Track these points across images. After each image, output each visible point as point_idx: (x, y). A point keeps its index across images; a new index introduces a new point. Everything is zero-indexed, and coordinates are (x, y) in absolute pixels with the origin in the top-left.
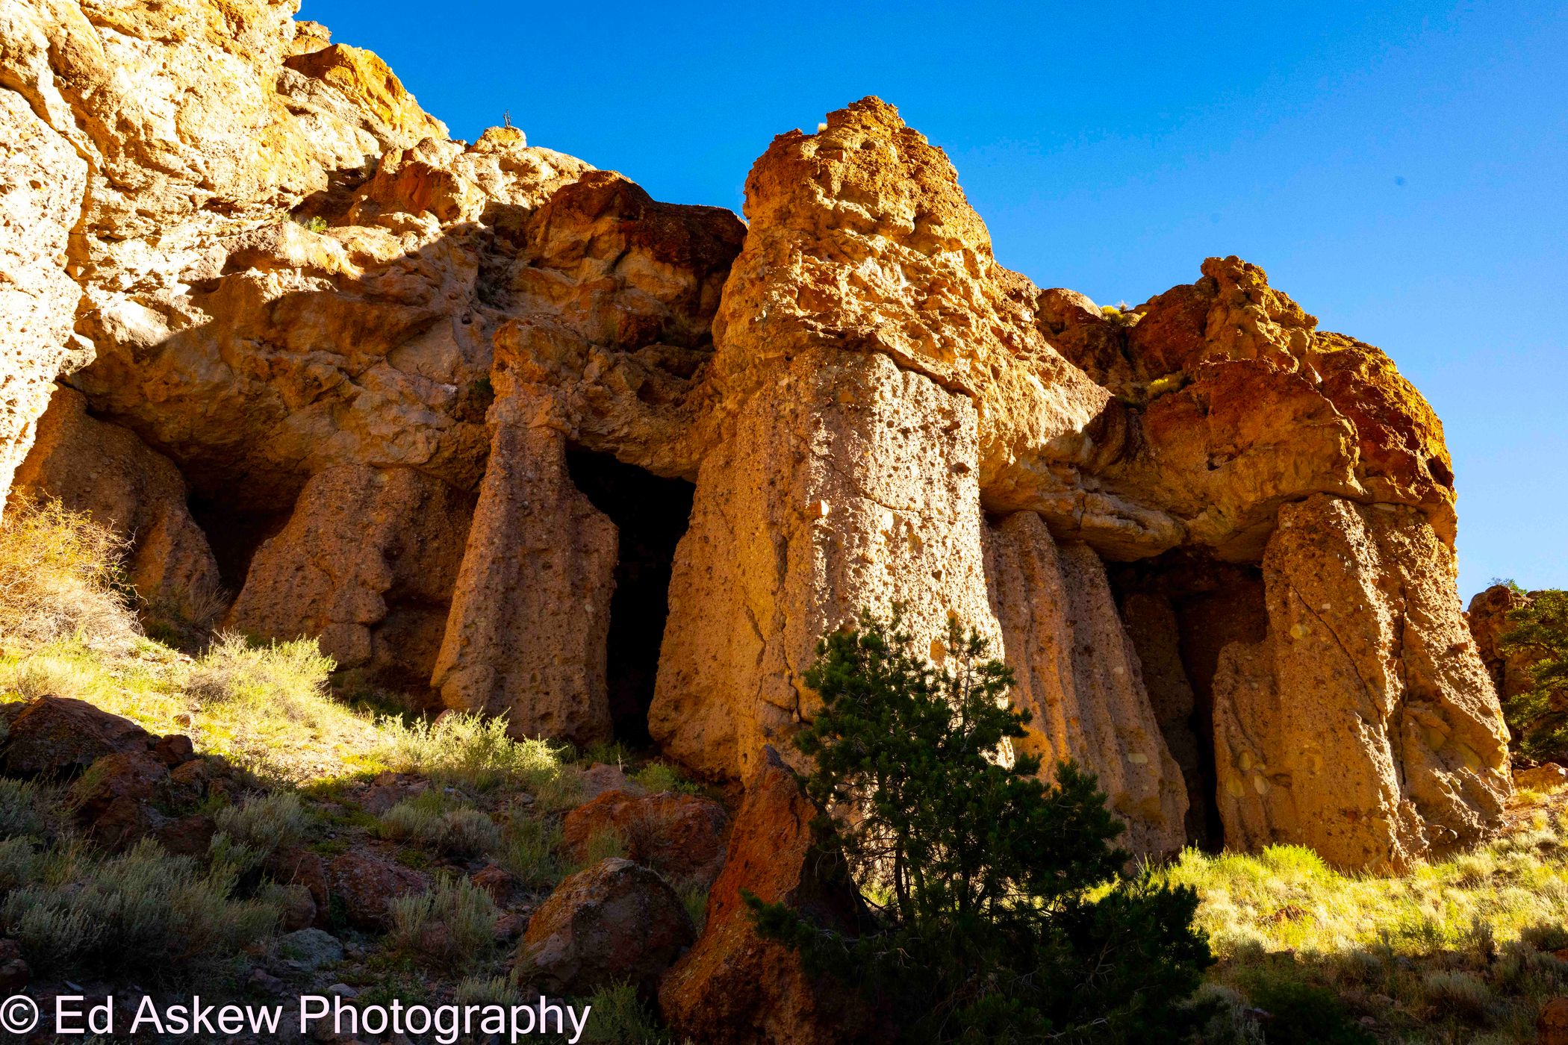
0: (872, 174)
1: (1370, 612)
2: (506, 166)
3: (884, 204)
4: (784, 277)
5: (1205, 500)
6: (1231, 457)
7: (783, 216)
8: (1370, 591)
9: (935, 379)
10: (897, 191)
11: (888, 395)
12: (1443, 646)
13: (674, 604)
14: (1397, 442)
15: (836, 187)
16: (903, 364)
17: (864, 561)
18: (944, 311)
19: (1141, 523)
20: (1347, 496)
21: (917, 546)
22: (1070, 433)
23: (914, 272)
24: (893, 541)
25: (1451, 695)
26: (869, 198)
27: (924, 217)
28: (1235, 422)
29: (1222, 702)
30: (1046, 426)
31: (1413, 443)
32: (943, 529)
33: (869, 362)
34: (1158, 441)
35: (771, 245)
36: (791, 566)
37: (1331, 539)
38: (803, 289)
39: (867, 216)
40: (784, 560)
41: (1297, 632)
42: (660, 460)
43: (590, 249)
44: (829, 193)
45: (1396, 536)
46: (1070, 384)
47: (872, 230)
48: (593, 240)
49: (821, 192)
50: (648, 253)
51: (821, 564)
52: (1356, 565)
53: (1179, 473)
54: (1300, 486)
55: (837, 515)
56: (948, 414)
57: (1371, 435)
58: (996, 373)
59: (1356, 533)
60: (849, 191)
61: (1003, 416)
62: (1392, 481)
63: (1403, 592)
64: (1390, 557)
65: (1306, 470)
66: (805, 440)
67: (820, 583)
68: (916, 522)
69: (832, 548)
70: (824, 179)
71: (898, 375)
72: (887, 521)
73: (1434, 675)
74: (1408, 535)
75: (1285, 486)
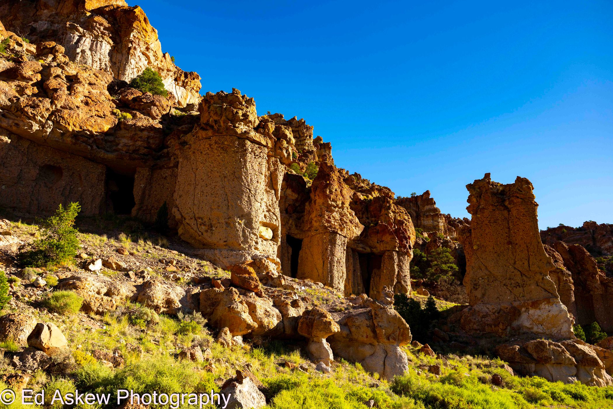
0: (337, 196)
1: (395, 270)
3: (338, 202)
4: (324, 217)
5: (375, 247)
6: (381, 241)
7: (323, 203)
8: (396, 266)
9: (343, 236)
10: (340, 200)
11: (338, 240)
12: (403, 275)
13: (299, 261)
14: (405, 242)
15: (331, 200)
16: (340, 235)
17: (334, 265)
19: (365, 249)
20: (396, 251)
21: (339, 263)
22: (358, 236)
23: (341, 214)
24: (337, 262)
25: (403, 282)
26: (336, 202)
28: (382, 236)
29: (372, 279)
30: (355, 235)
31: (407, 243)
32: (342, 260)
33: (336, 236)
34: (370, 236)
35: (321, 209)
36: (325, 265)
37: (392, 258)
38: (327, 219)
39: (335, 205)
40: (324, 264)
41: (385, 271)
42: (298, 237)
44: (330, 201)
45: (401, 258)
46: (359, 227)
47: (335, 207)
50: (291, 190)
51: (329, 266)
52: (394, 262)
53: (372, 242)
54: (389, 249)
55: (331, 258)
57: (401, 241)
59: (396, 257)
60: (334, 200)
62: (402, 249)
63: (400, 267)
64: (400, 261)
65: (390, 247)
66: (328, 247)
67: (329, 269)
68: (340, 259)
69: (330, 264)
70: (330, 198)
71: (339, 237)
72: (336, 260)
73: (401, 279)
74: (403, 257)
75: (387, 249)
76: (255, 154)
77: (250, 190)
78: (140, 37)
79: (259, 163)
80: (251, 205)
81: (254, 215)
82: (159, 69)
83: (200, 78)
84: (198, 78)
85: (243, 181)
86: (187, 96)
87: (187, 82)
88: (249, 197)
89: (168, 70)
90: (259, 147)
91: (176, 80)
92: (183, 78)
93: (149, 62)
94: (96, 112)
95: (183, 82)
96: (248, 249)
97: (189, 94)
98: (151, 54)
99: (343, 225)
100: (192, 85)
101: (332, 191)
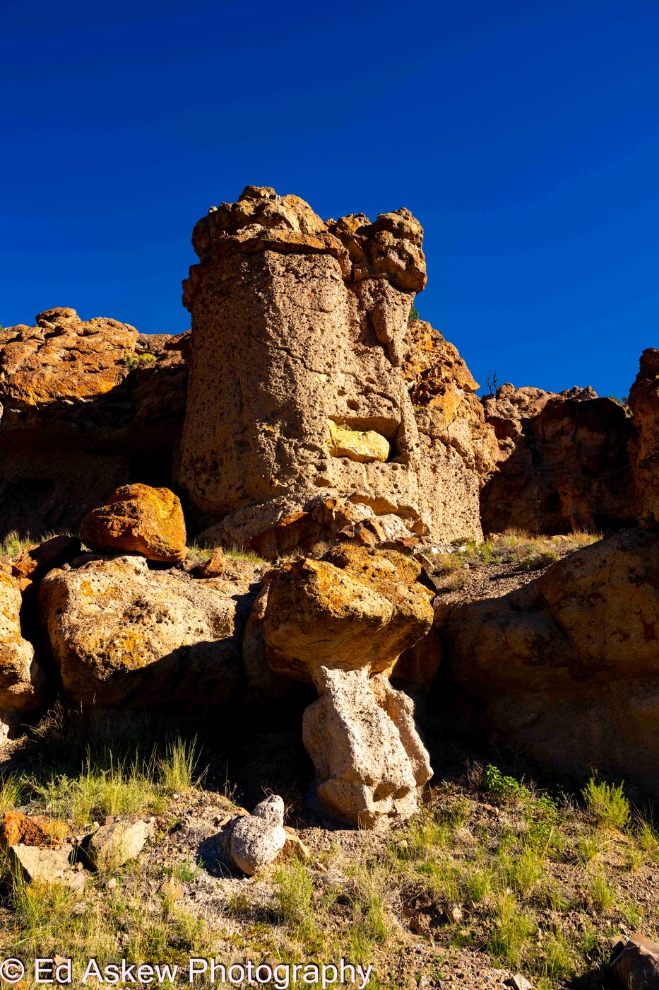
76: (296, 274)
77: (288, 351)
79: (313, 291)
80: (293, 382)
81: (305, 403)
85: (269, 338)
88: (287, 366)
90: (305, 259)
94: (87, 367)
96: (297, 490)
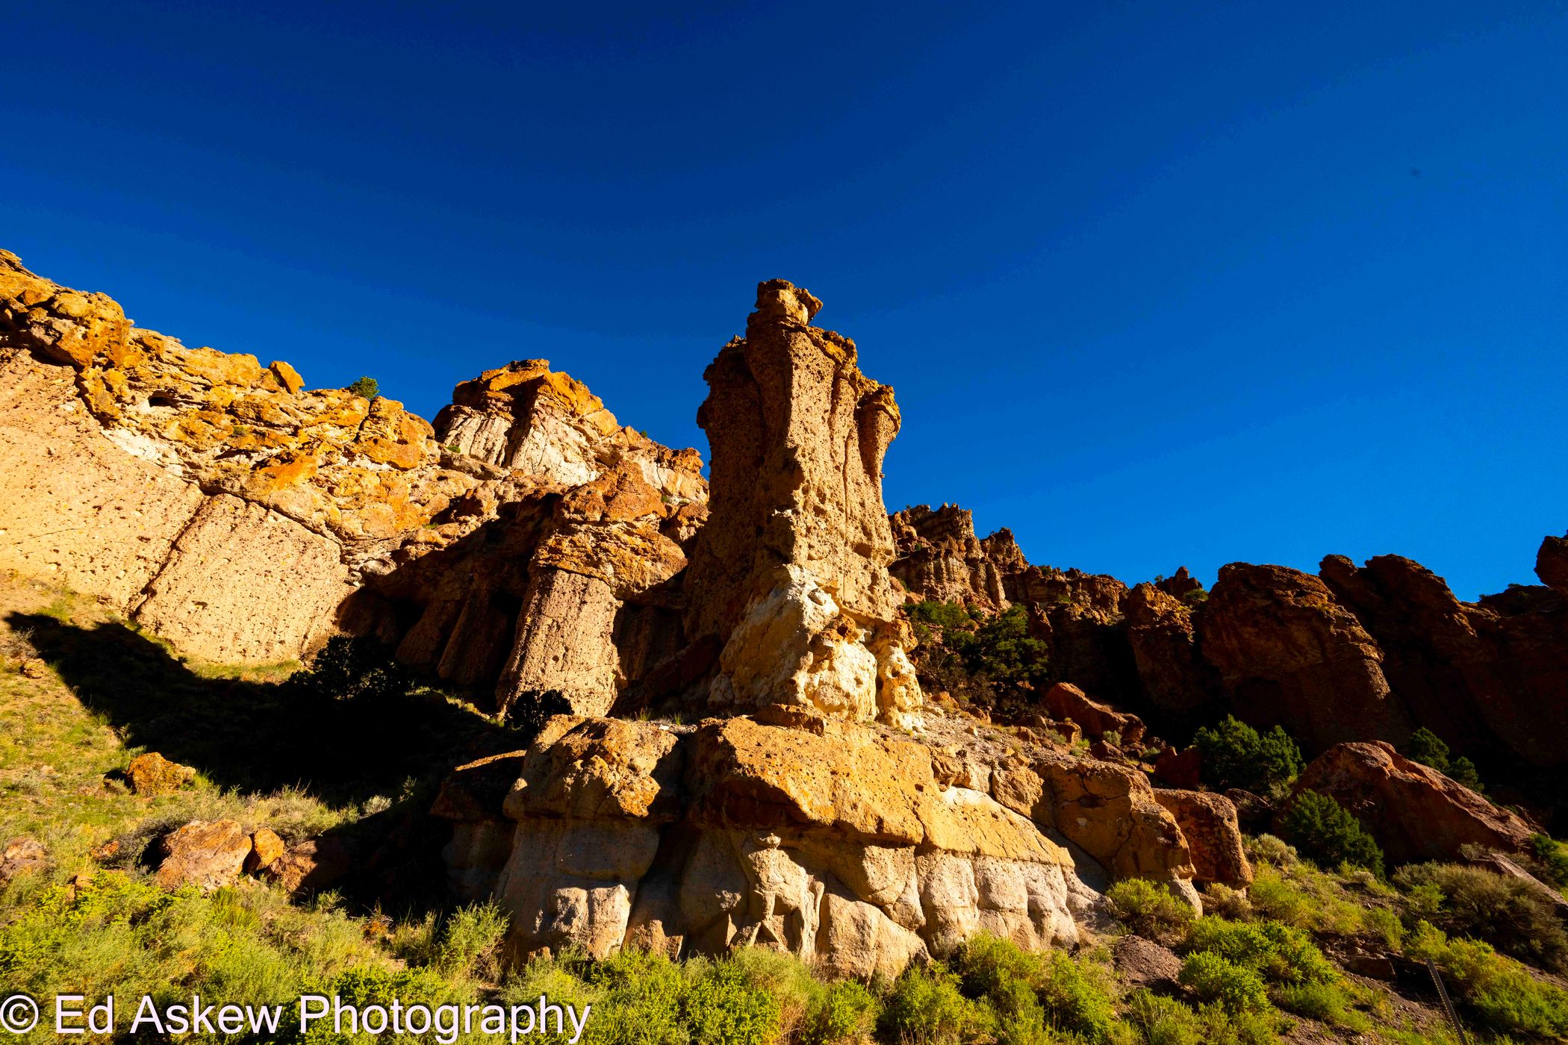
2: (516, 485)
3: (587, 514)
4: (545, 544)
9: (582, 575)
10: (594, 508)
11: (561, 582)
15: (572, 510)
16: (569, 572)
17: (536, 634)
18: (601, 548)
21: (559, 627)
23: (595, 535)
24: (550, 627)
26: (584, 513)
27: (604, 515)
30: (650, 578)
32: (571, 622)
38: (550, 547)
39: (581, 519)
43: (532, 518)
46: (671, 561)
47: (580, 523)
48: (533, 515)
49: (566, 512)
55: (533, 621)
56: (586, 585)
58: (624, 565)
60: (577, 511)
61: (626, 577)
66: (532, 598)
68: (560, 620)
69: (529, 631)
70: (568, 509)
71: (567, 575)
72: (550, 621)
78: (551, 403)
82: (614, 446)
83: (698, 453)
84: (694, 453)
86: (676, 479)
87: (675, 462)
89: (632, 449)
91: (659, 460)
92: (668, 456)
93: (589, 439)
95: (669, 462)
97: (681, 476)
98: (587, 428)
99: (596, 554)
100: (685, 464)
101: (577, 495)
